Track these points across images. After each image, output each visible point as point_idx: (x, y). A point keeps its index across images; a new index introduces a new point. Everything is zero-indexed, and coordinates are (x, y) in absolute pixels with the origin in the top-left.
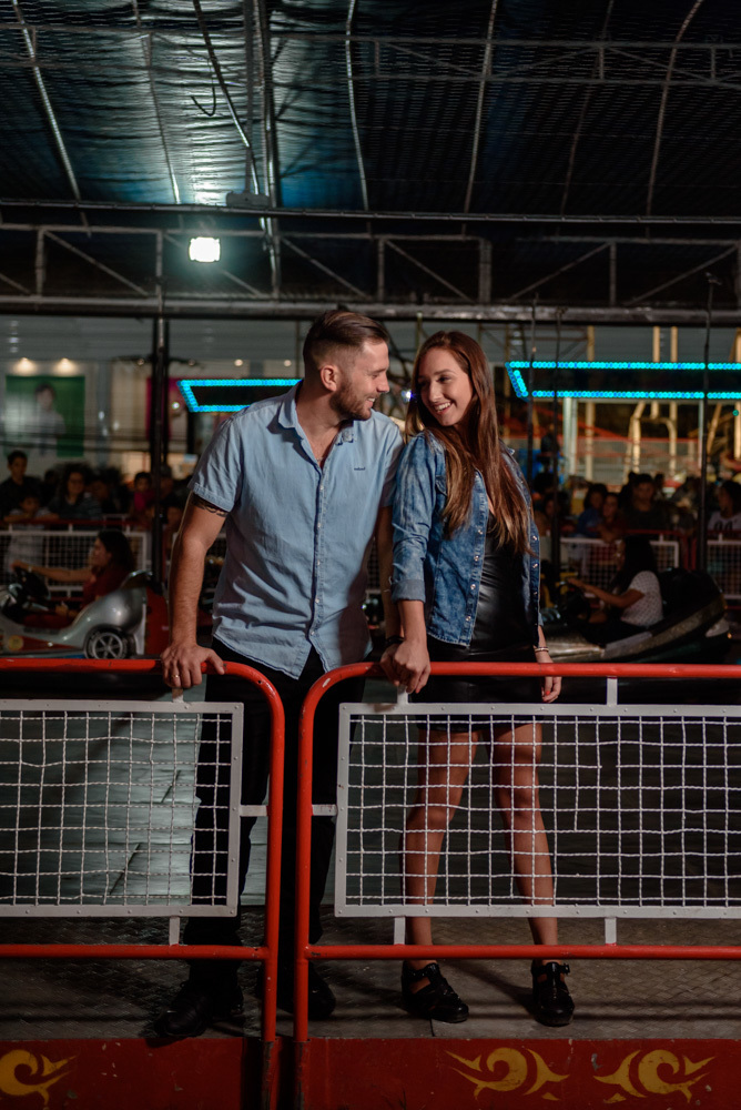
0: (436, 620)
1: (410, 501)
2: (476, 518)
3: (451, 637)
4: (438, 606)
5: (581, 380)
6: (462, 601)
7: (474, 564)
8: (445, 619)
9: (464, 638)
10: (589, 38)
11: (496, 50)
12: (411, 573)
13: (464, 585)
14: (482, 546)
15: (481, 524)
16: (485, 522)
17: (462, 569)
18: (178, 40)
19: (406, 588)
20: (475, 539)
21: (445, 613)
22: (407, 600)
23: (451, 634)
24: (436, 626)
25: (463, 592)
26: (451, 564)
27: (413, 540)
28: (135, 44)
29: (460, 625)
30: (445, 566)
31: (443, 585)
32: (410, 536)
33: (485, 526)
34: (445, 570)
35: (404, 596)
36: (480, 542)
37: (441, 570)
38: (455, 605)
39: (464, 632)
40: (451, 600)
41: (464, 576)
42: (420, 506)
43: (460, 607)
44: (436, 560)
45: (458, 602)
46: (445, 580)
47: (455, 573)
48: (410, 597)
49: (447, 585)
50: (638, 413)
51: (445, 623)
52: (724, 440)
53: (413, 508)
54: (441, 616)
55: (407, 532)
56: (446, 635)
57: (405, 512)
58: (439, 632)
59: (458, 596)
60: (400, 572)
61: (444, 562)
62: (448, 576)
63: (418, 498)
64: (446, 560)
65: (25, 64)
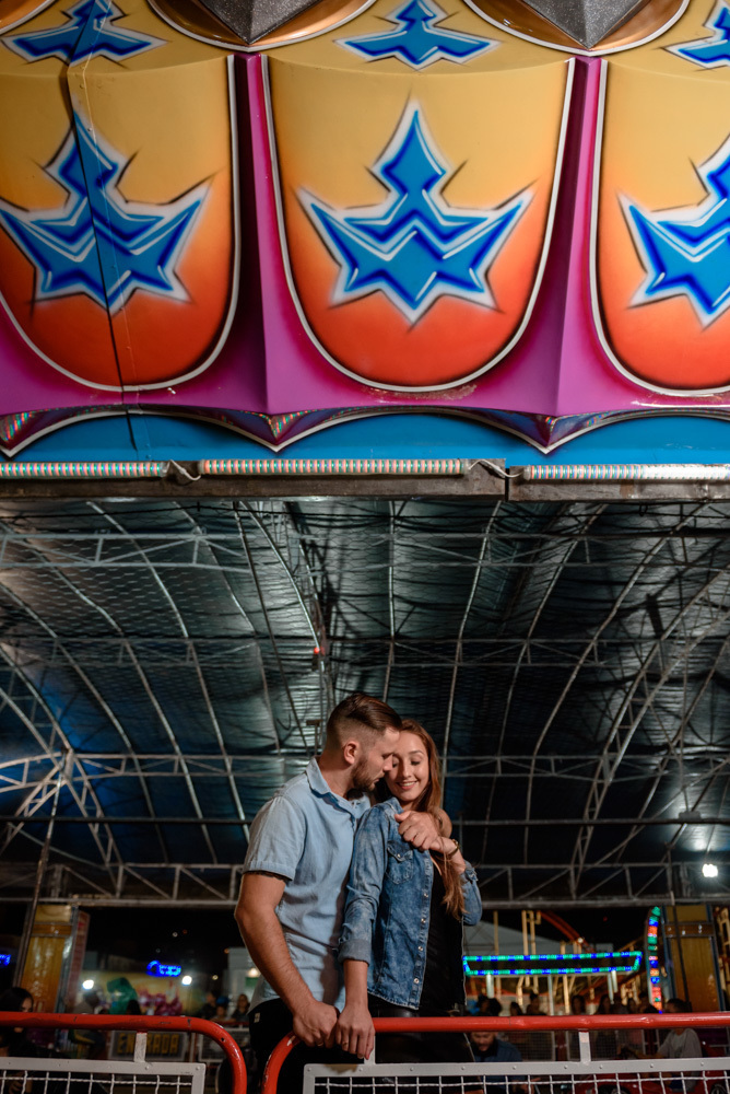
0: (384, 981)
1: (362, 863)
2: (422, 882)
3: (401, 1000)
4: (387, 966)
5: (494, 965)
6: (411, 963)
7: (421, 926)
8: (394, 980)
9: (413, 1000)
10: (493, 754)
11: (448, 762)
12: (360, 933)
13: (412, 947)
14: (428, 909)
15: (427, 887)
16: (430, 886)
17: (411, 931)
18: (299, 762)
19: (353, 946)
20: (421, 901)
21: (395, 973)
22: (353, 959)
23: (401, 996)
24: (386, 988)
25: (411, 953)
26: (401, 925)
27: (363, 901)
28: (278, 764)
29: (410, 987)
30: (394, 927)
31: (392, 946)
32: (361, 896)
33: (430, 890)
34: (394, 932)
35: (350, 955)
36: (426, 905)
37: (391, 931)
38: (404, 966)
39: (413, 995)
40: (399, 962)
41: (413, 938)
42: (372, 868)
43: (408, 969)
44: (386, 923)
45: (407, 964)
46: (394, 941)
47: (405, 935)
48: (355, 957)
49: (396, 947)
50: (520, 983)
51: (394, 984)
52: (560, 997)
53: (366, 869)
54: (390, 977)
55: (358, 892)
56: (396, 997)
57: (357, 873)
58: (389, 994)
59: (407, 958)
60: (349, 931)
61: (394, 923)
62: (397, 937)
63: (370, 860)
64: (396, 921)
65: (225, 775)
